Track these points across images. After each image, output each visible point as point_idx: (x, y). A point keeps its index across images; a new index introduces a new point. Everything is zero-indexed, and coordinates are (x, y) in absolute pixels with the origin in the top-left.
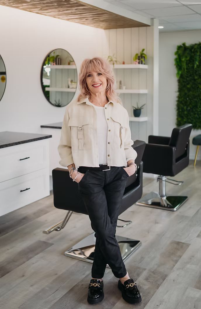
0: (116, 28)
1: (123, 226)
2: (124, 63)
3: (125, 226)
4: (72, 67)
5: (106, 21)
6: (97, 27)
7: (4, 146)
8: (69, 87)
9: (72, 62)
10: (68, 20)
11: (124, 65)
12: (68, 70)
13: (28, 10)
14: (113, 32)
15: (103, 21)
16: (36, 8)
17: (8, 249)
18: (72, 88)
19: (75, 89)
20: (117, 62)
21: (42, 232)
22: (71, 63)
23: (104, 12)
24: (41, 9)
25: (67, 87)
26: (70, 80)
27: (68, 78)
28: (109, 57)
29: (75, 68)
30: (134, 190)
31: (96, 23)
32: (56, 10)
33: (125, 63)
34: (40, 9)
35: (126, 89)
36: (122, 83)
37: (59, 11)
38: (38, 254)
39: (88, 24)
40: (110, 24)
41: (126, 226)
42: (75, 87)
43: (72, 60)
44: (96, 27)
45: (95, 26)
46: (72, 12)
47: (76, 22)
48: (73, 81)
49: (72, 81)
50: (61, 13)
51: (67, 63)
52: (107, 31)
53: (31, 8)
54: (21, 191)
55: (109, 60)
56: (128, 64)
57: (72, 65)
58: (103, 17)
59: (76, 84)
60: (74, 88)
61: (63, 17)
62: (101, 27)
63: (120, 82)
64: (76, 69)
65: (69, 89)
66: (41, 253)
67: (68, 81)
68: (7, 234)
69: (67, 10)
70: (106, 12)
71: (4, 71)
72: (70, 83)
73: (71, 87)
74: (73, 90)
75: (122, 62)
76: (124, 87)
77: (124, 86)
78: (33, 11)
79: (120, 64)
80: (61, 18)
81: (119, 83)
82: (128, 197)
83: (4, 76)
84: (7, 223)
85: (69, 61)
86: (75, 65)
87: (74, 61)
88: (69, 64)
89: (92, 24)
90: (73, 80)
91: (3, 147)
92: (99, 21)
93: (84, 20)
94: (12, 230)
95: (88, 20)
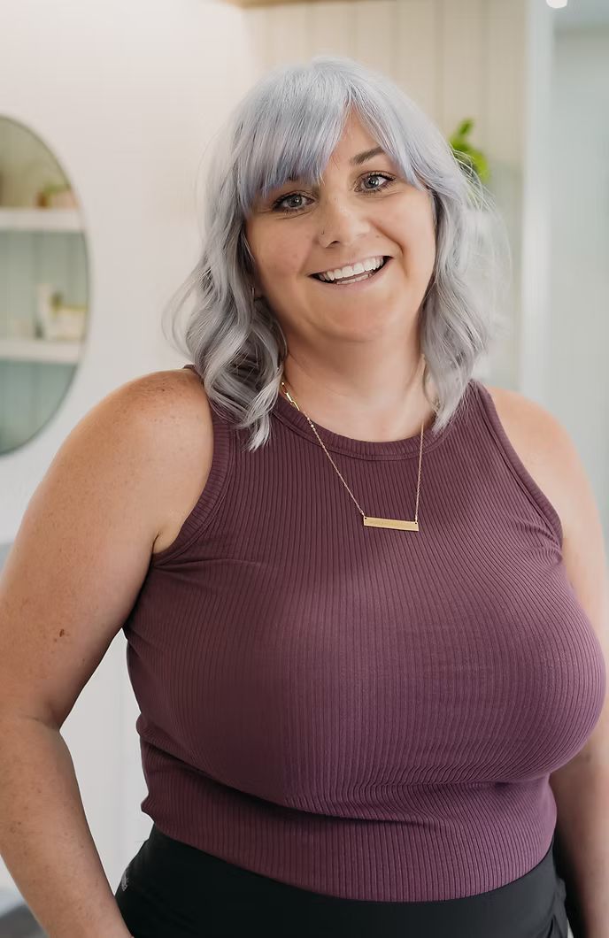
4: (57, 220)
8: (39, 333)
9: (58, 188)
12: (38, 238)
18: (59, 340)
22: (53, 199)
25: (32, 332)
26: (45, 293)
27: (37, 283)
29: (76, 227)
43: (58, 181)
48: (66, 301)
49: (57, 301)
51: (33, 198)
57: (62, 206)
59: (81, 313)
60: (72, 341)
64: (83, 234)
65: (40, 344)
67: (36, 299)
72: (45, 310)
73: (50, 331)
74: (65, 354)
85: (41, 186)
86: (77, 207)
87: (69, 188)
88: (43, 202)
90: (66, 294)
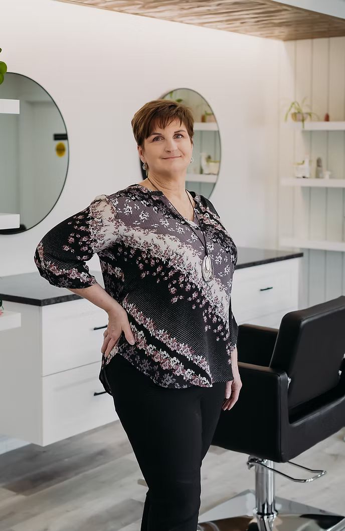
0: (312, 38)
1: (305, 480)
2: (327, 119)
3: (310, 480)
4: (209, 126)
5: (287, 26)
6: (267, 37)
7: (63, 299)
8: (201, 172)
9: (209, 115)
10: (202, 24)
11: (327, 123)
13: (116, 9)
14: (304, 45)
15: (280, 25)
16: (134, 4)
17: (68, 511)
18: (209, 174)
19: (216, 177)
20: (312, 115)
21: (136, 482)
22: (208, 118)
23: (279, 8)
24: (143, 7)
25: (198, 170)
26: (204, 155)
27: (201, 152)
28: (293, 104)
29: (216, 129)
30: (333, 405)
31: (264, 29)
32: (176, 7)
33: (331, 118)
34: (140, 6)
35: (331, 177)
36: (324, 163)
37: (183, 9)
38: (126, 524)
39: (246, 32)
40: (297, 31)
41: (312, 480)
42: (216, 172)
43: (209, 112)
44: (263, 37)
45: (261, 34)
46: (209, 10)
47: (220, 29)
48: (213, 159)
49: (209, 159)
50: (185, 12)
51: (200, 118)
52: (292, 44)
53: (124, 6)
54: (96, 394)
55: (293, 111)
56: (337, 120)
57: (210, 121)
58: (277, 18)
59: (218, 164)
60: (214, 174)
61: (190, 20)
62: (278, 37)
63: (319, 162)
64: (218, 131)
65: (201, 176)
66: (133, 524)
67: (201, 158)
68: (66, 482)
69: (198, 7)
70: (285, 7)
71: (63, 132)
72: (204, 163)
73: (206, 171)
74: (211, 179)
75: (323, 117)
76: (327, 174)
77: (327, 169)
78: (126, 10)
79: (319, 120)
80: (187, 22)
81: (314, 164)
82: (319, 418)
83: (64, 142)
84: (66, 460)
85: (204, 113)
86: (216, 121)
87: (213, 114)
88: (203, 120)
89: (257, 31)
90: (212, 157)
91: (61, 302)
92: (270, 25)
93: (237, 23)
94: (77, 474)
95: (244, 24)
